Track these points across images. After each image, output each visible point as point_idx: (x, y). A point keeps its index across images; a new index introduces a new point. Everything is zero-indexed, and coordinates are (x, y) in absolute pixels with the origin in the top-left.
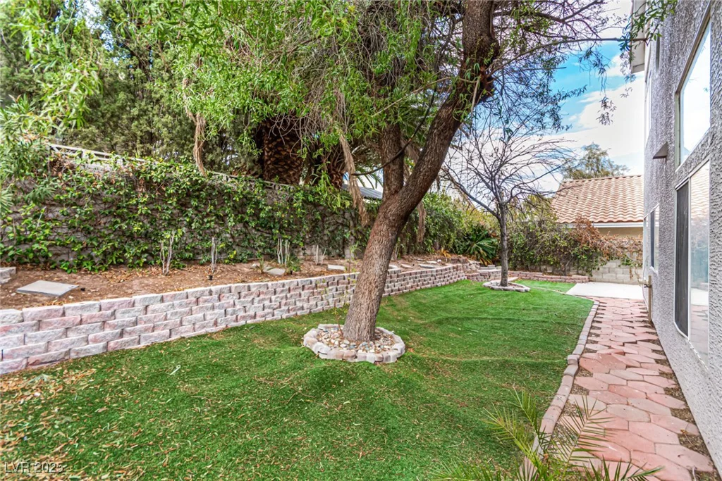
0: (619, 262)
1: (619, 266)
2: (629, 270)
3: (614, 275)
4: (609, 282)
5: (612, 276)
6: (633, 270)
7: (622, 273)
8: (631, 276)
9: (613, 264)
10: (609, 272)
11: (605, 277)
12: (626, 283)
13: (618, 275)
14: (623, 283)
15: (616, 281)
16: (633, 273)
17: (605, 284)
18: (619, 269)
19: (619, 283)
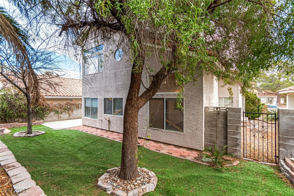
0: (54, 112)
1: (54, 114)
2: (57, 115)
3: (52, 118)
4: (50, 121)
5: (51, 119)
6: (59, 115)
7: (55, 117)
8: (59, 117)
9: (52, 114)
10: (50, 117)
11: (49, 119)
12: (57, 121)
13: (54, 118)
14: (55, 121)
15: (53, 120)
16: (59, 116)
17: (49, 122)
18: (54, 115)
19: (54, 121)
